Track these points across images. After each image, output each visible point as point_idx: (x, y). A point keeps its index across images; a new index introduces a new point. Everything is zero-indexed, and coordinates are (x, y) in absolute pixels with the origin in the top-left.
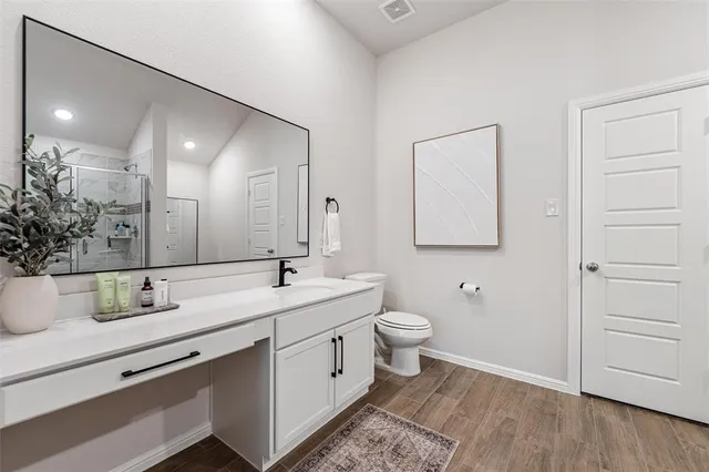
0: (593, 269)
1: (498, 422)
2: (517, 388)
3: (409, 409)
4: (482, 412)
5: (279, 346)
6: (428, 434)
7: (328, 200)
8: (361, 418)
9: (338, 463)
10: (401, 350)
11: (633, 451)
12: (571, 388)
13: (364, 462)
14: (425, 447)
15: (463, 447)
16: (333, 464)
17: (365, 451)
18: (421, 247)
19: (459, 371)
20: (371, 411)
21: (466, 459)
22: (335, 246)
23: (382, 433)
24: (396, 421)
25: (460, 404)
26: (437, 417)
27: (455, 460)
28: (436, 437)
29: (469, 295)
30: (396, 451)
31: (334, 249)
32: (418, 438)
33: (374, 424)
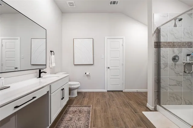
0: (109, 68)
1: (97, 100)
2: (97, 93)
3: (78, 103)
4: (93, 99)
5: (52, 93)
6: (85, 106)
7: (51, 51)
8: (68, 109)
9: (68, 120)
10: (73, 91)
11: (116, 97)
12: (105, 91)
13: (74, 117)
14: (86, 109)
15: (92, 106)
16: (66, 121)
17: (73, 115)
18: (75, 65)
19: (85, 93)
20: (70, 107)
21: (94, 108)
22: (54, 65)
23: (75, 110)
24: (77, 106)
25: (89, 99)
26: (85, 103)
27: (92, 108)
28: (87, 106)
29: (87, 76)
30: (80, 112)
31: (53, 66)
32: (83, 108)
33: (72, 109)
